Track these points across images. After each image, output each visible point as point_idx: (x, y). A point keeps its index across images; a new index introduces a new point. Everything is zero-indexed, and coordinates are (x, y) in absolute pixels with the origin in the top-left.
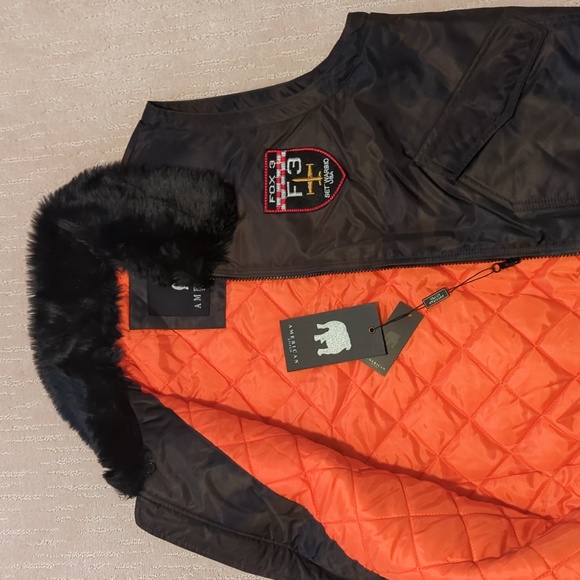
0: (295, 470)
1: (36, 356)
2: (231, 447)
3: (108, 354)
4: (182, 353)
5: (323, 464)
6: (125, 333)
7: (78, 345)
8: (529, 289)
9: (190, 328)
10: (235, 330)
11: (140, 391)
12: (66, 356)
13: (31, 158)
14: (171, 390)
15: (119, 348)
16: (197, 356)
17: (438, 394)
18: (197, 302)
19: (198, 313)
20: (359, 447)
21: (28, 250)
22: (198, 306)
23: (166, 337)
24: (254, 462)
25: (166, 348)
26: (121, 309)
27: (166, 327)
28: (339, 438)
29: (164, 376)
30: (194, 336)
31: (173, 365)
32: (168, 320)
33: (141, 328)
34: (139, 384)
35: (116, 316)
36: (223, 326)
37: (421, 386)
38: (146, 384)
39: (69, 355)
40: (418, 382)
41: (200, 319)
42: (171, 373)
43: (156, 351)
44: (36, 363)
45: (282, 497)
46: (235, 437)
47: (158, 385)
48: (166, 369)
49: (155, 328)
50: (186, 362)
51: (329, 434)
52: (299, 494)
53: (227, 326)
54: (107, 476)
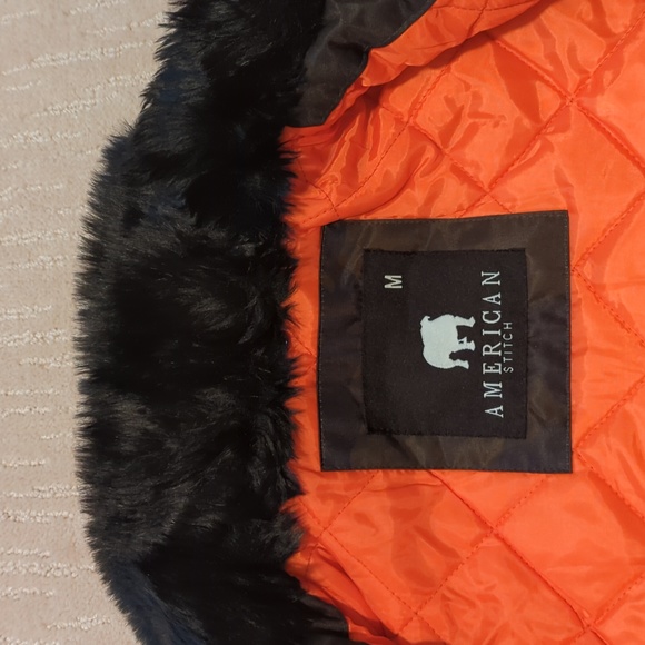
1: (92, 530)
3: (266, 537)
4: (450, 527)
7: (190, 512)
9: (476, 466)
10: (597, 479)
11: (345, 635)
12: (159, 540)
13: (96, 54)
14: (426, 626)
15: (292, 521)
16: (492, 542)
18: (494, 402)
19: (493, 429)
21: (83, 258)
22: (495, 411)
23: (411, 490)
26: (299, 418)
27: (412, 464)
29: (409, 591)
30: (484, 489)
31: (431, 562)
34: (340, 613)
35: (285, 433)
36: (567, 469)
38: (362, 612)
39: (170, 537)
41: (497, 445)
42: (423, 583)
43: (387, 527)
44: (93, 546)
47: (392, 613)
48: (413, 573)
49: (385, 467)
53: (577, 466)
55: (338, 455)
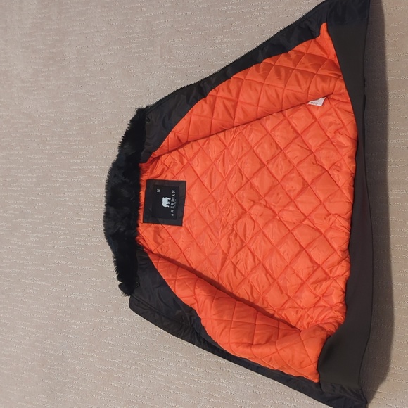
0: (191, 293)
2: (170, 280)
4: (164, 235)
5: (203, 293)
6: (140, 224)
8: (306, 222)
10: (186, 227)
11: (143, 251)
12: (115, 232)
14: (158, 251)
16: (170, 237)
17: (264, 267)
18: (172, 213)
19: (172, 218)
20: (228, 288)
22: (172, 215)
23: (158, 228)
24: (177, 288)
25: (157, 232)
26: (140, 213)
27: (159, 223)
28: (221, 283)
29: (155, 245)
30: (171, 229)
31: (159, 240)
32: (160, 220)
33: (148, 223)
34: (143, 247)
35: (137, 216)
37: (257, 262)
40: (256, 260)
42: (158, 244)
43: (152, 233)
45: (186, 305)
46: (173, 276)
47: (152, 248)
48: (156, 242)
50: (165, 239)
51: (217, 280)
52: (193, 304)
53: (183, 225)
54: (120, 286)
55: (146, 220)
